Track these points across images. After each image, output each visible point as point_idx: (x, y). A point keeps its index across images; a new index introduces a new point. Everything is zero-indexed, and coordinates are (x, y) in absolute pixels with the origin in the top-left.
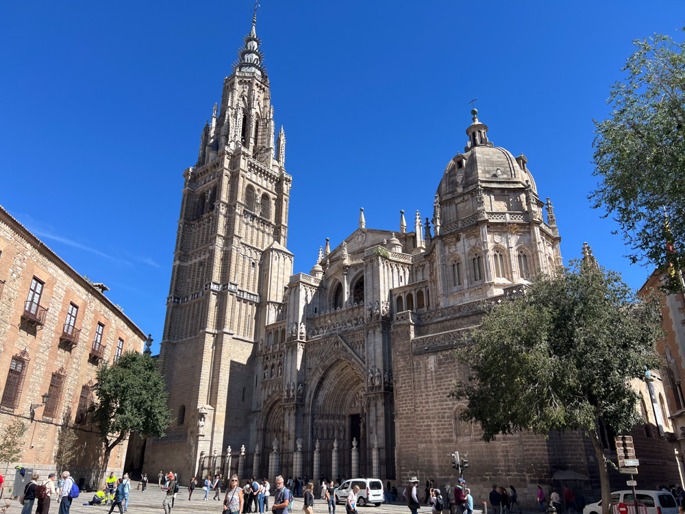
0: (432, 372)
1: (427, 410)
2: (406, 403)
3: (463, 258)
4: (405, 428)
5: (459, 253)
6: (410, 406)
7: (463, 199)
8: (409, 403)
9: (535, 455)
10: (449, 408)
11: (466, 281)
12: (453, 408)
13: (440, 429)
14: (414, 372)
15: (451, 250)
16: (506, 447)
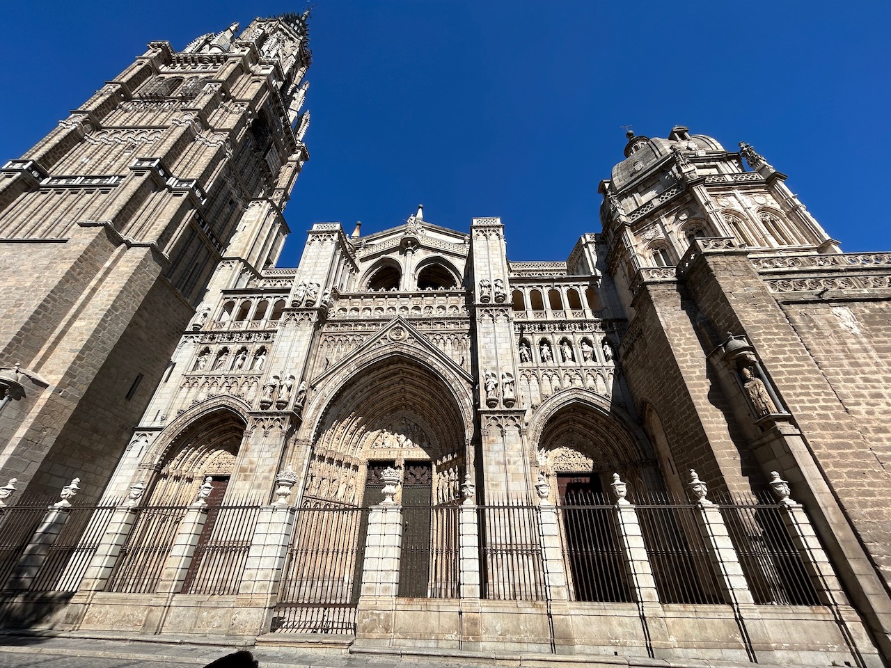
0: (855, 336)
2: (807, 395)
5: (737, 208)
14: (800, 333)
15: (722, 204)
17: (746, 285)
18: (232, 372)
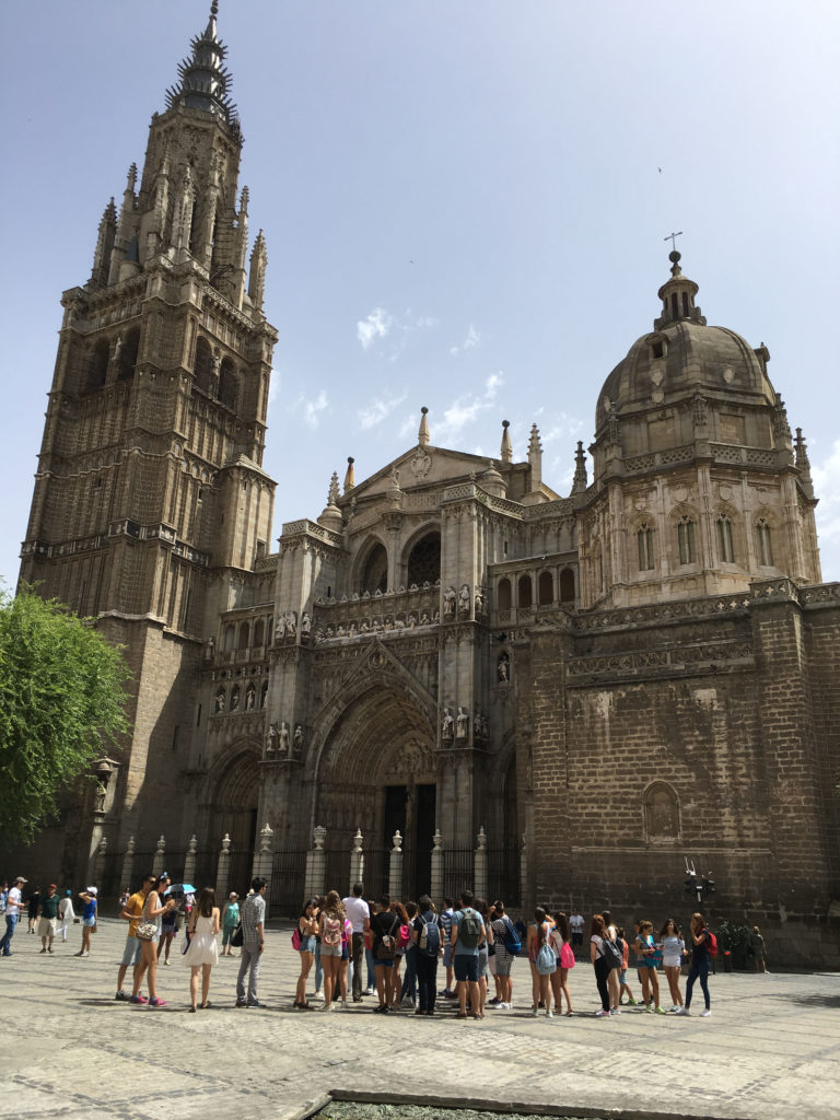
0: (604, 721)
1: (591, 787)
2: (549, 773)
3: (661, 523)
4: (545, 817)
5: (653, 512)
6: (558, 778)
7: (664, 415)
8: (556, 773)
9: (798, 874)
10: (635, 787)
11: (664, 564)
12: (644, 785)
13: (617, 821)
14: (567, 719)
15: (638, 506)
16: (745, 858)
17: (550, 669)
18: (247, 712)
